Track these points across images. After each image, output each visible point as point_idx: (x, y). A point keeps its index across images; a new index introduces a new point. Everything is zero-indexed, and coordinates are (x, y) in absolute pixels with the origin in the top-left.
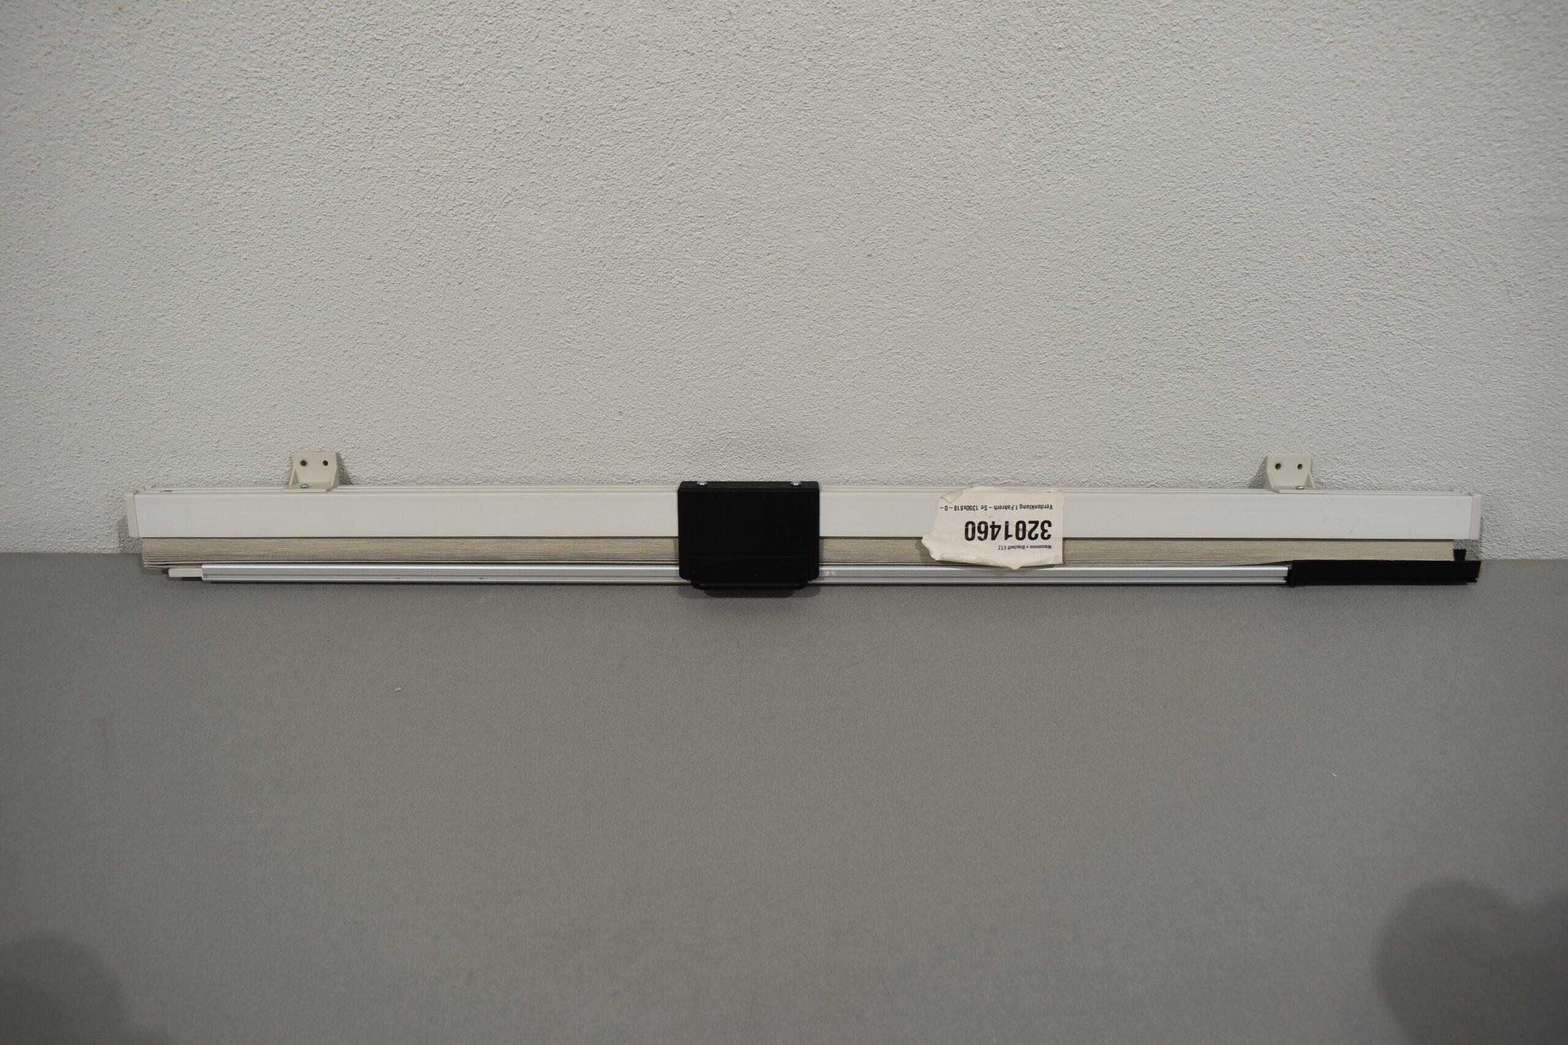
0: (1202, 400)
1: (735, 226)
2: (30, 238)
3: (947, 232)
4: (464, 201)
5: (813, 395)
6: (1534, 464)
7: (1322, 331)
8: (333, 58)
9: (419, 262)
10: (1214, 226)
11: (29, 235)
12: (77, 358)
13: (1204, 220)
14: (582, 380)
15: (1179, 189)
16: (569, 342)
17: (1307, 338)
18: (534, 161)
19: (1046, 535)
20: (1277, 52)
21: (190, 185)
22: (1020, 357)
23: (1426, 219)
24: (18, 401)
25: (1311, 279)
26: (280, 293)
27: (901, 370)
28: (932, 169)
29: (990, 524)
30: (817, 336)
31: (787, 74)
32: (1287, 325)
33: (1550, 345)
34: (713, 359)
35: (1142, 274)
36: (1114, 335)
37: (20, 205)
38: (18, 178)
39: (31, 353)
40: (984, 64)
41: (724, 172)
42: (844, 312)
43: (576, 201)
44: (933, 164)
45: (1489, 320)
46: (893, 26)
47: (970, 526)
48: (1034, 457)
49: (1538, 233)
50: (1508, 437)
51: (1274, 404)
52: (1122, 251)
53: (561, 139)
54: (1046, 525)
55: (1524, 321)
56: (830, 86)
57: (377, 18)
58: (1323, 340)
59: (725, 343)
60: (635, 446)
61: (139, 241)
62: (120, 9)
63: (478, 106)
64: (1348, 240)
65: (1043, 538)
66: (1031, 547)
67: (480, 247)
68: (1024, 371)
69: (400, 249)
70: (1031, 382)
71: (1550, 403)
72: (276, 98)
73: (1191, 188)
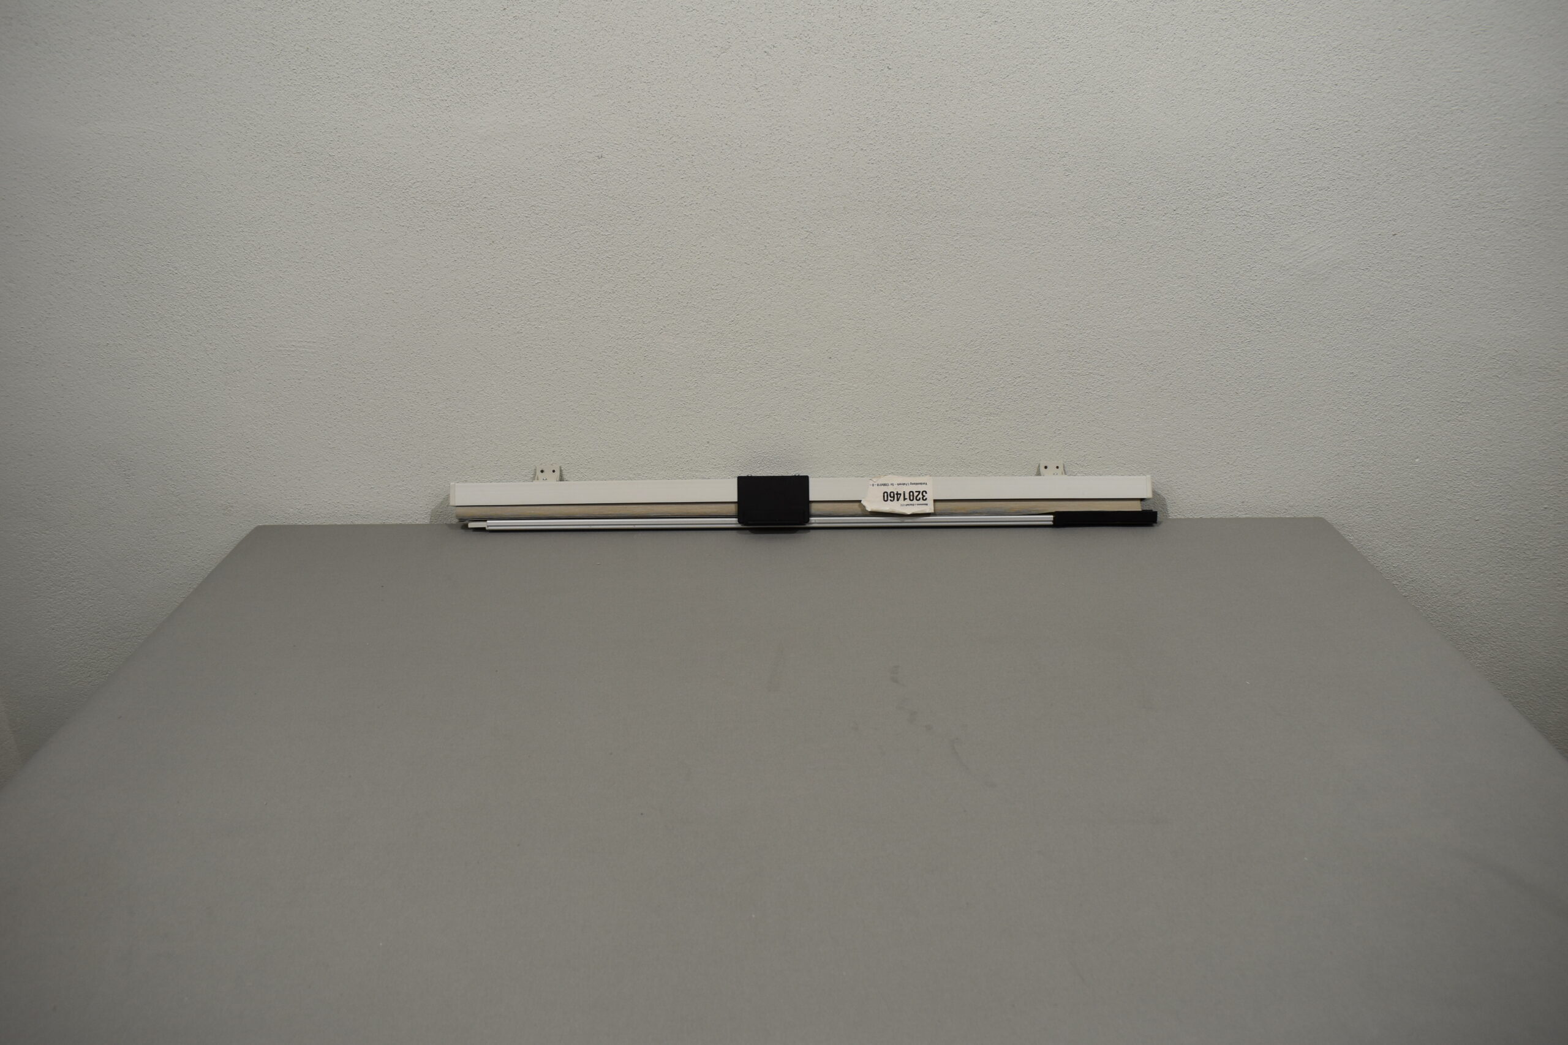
0: (1001, 432)
1: (767, 344)
3: (867, 346)
4: (640, 332)
5: (805, 431)
7: (1055, 393)
8: (587, 265)
10: (993, 340)
12: (432, 413)
13: (987, 337)
14: (690, 424)
15: (974, 323)
16: (685, 404)
17: (1049, 396)
18: (674, 313)
19: (924, 498)
20: (1009, 258)
21: (510, 324)
23: (1095, 334)
24: (394, 438)
26: (544, 378)
28: (857, 316)
29: (895, 493)
30: (806, 400)
31: (790, 273)
32: (1037, 390)
33: (1175, 397)
34: (755, 413)
35: (961, 365)
36: (952, 397)
40: (878, 267)
41: (762, 318)
42: (819, 387)
43: (693, 332)
44: (858, 313)
45: (1139, 385)
46: (837, 251)
47: (886, 494)
48: (919, 465)
51: (1038, 433)
52: (950, 354)
53: (688, 303)
54: (924, 493)
55: (1158, 385)
56: (810, 278)
57: (610, 248)
58: (1056, 397)
59: (761, 404)
60: (715, 461)
62: (493, 242)
63: (651, 287)
64: (1059, 345)
65: (923, 500)
66: (918, 505)
67: (646, 355)
69: (607, 356)
70: (913, 423)
71: (1184, 429)
72: (558, 283)
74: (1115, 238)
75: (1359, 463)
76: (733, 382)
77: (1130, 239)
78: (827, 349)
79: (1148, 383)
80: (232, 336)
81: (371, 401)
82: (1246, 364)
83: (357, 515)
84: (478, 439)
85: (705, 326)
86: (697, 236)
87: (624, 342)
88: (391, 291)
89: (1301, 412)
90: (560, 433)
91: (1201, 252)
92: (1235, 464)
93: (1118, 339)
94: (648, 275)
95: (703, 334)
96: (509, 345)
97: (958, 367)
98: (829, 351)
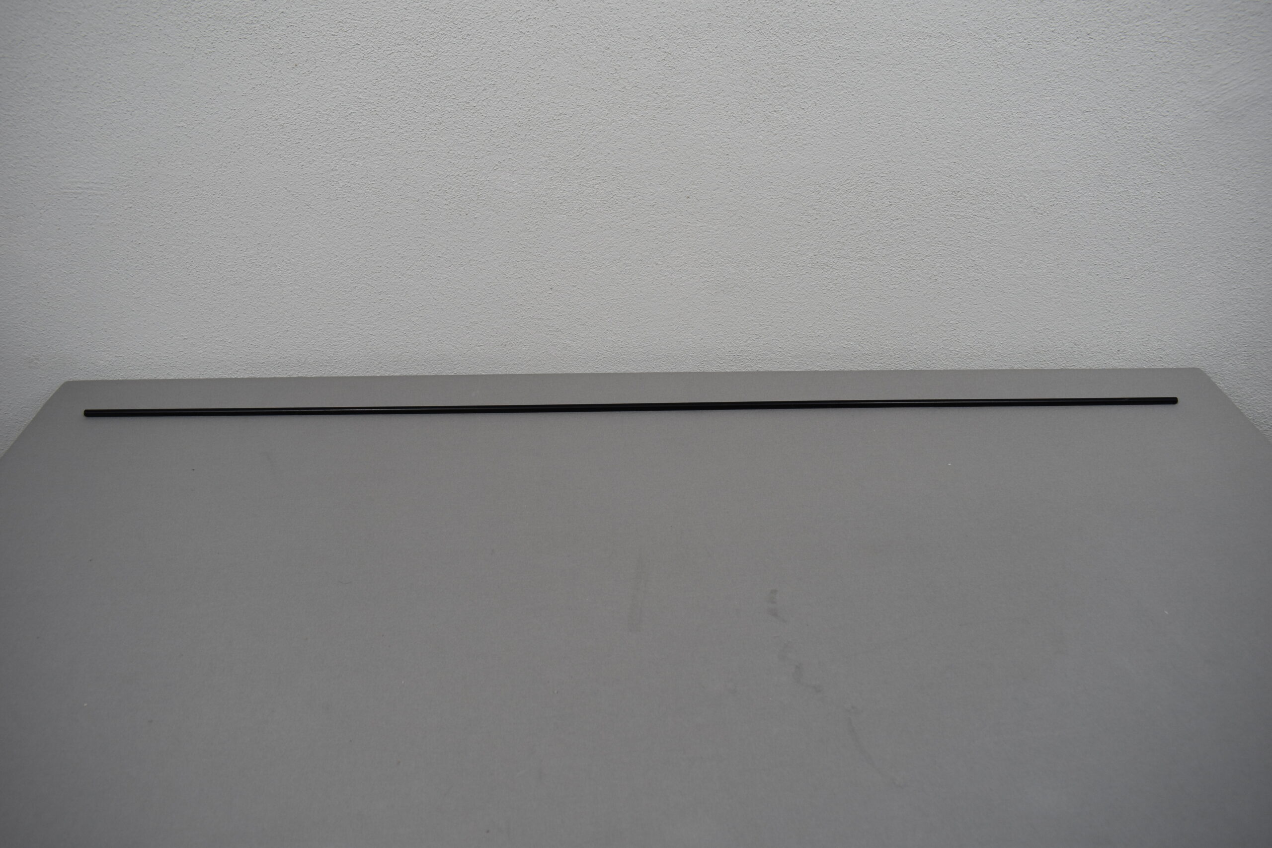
74: (1018, 66)
75: (1243, 311)
77: (1034, 67)
78: (684, 187)
79: (1036, 227)
80: (9, 178)
81: (174, 247)
82: (1143, 207)
83: (173, 366)
84: (297, 287)
85: (547, 161)
86: (536, 57)
87: (454, 180)
88: (182, 124)
89: (1192, 259)
90: (387, 280)
91: (1111, 83)
92: (1116, 312)
93: (1009, 178)
94: (479, 104)
95: (544, 170)
96: (323, 184)
97: (830, 208)
98: (687, 189)
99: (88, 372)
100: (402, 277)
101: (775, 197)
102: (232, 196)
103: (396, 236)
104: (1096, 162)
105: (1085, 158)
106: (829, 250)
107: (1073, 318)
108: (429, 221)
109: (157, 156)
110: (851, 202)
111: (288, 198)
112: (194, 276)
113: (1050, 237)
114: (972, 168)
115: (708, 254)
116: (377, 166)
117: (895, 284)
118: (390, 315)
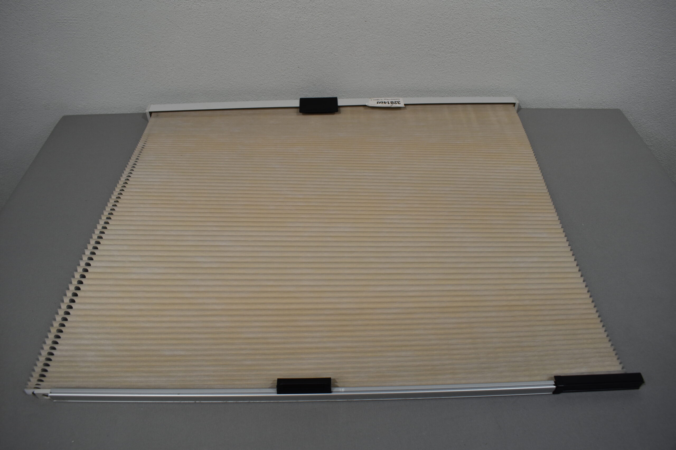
0: (457, 62)
1: (330, 14)
2: (138, 19)
3: (386, 14)
4: (258, 8)
5: (351, 61)
6: (553, 80)
7: (488, 41)
9: (245, 25)
10: (457, 12)
11: (138, 18)
12: (147, 54)
13: (454, 10)
14: (288, 58)
15: (447, 2)
16: (285, 47)
17: (485, 43)
22: (407, 49)
24: (128, 68)
25: (484, 26)
26: (207, 34)
27: (375, 54)
30: (352, 44)
32: (479, 40)
33: (553, 45)
34: (324, 51)
35: (438, 26)
36: (432, 43)
37: (136, 10)
38: (137, 2)
39: (134, 53)
42: (359, 37)
43: (288, 7)
45: (534, 38)
49: (545, 13)
50: (544, 72)
51: (477, 62)
52: (433, 19)
55: (544, 38)
58: (489, 44)
59: (327, 47)
60: (302, 77)
61: (169, 20)
64: (493, 15)
67: (262, 20)
68: (408, 54)
69: (241, 21)
70: (410, 57)
71: (555, 62)
73: (450, 1)
75: (643, 81)
76: (311, 35)
78: (364, 16)
80: (30, 15)
81: (113, 48)
82: (594, 27)
84: (174, 68)
85: (295, 3)
87: (250, 13)
89: (618, 54)
90: (218, 64)
92: (579, 80)
95: (294, 8)
96: (185, 16)
97: (436, 27)
98: (365, 17)
99: (74, 111)
100: (225, 62)
101: (409, 21)
102: (141, 23)
103: (222, 42)
104: (571, 4)
105: (565, 2)
106: (435, 48)
107: (557, 83)
108: (238, 34)
109: (103, 3)
110: (447, 24)
111: (168, 23)
112: (123, 63)
113: (546, 42)
114: (508, 7)
115: (376, 50)
116: (212, 7)
117: (468, 65)
118: (220, 81)
